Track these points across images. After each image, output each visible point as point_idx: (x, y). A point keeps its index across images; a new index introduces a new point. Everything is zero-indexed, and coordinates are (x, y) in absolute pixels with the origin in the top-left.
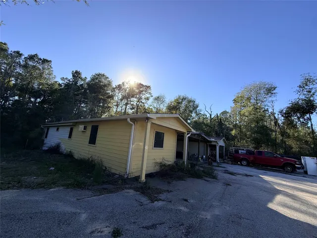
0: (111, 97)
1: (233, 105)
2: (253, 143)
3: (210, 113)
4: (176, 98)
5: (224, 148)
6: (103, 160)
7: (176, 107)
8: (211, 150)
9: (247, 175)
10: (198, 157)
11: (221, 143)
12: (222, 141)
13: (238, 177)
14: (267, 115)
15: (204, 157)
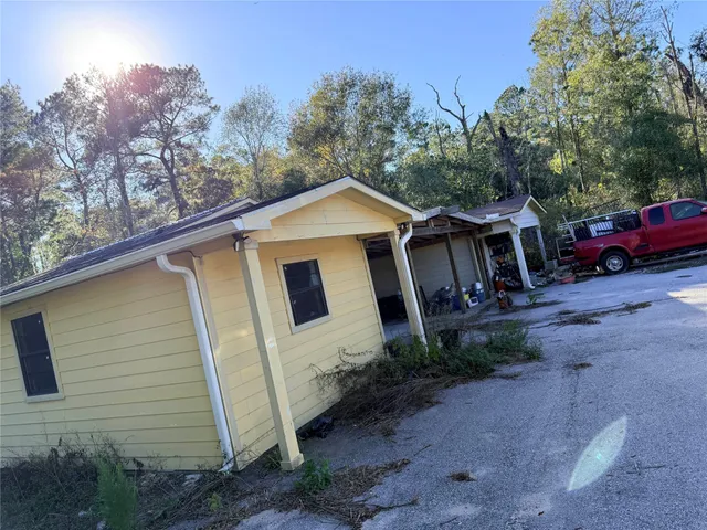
0: (43, 159)
1: (535, 61)
2: (630, 185)
3: (459, 112)
4: (314, 92)
5: (539, 233)
6: (117, 437)
7: (326, 129)
8: (496, 253)
9: (631, 308)
10: (459, 295)
11: (525, 218)
12: (526, 210)
13: (606, 325)
14: (656, 63)
15: (479, 286)
